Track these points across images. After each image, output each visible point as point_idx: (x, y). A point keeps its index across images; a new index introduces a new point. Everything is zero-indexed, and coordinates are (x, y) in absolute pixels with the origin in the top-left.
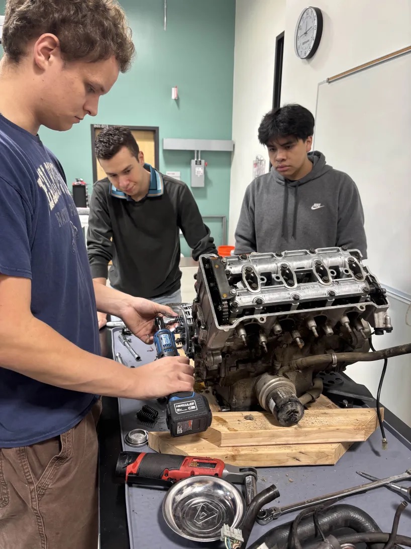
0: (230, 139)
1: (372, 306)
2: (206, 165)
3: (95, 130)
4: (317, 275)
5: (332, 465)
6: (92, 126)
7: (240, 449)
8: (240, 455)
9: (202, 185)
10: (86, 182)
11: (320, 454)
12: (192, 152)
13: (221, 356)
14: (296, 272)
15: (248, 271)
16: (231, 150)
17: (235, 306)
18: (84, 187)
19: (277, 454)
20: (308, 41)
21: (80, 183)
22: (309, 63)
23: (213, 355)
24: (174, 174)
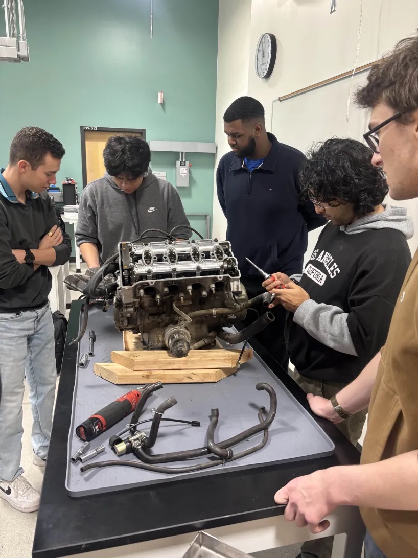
0: (214, 141)
1: (228, 277)
2: (190, 166)
3: (84, 132)
4: (192, 257)
5: (215, 383)
6: (82, 127)
7: (152, 371)
8: (152, 375)
9: (187, 185)
10: (75, 181)
11: (205, 375)
12: (178, 153)
13: (132, 309)
14: (178, 254)
15: (147, 253)
16: (214, 151)
17: (133, 274)
18: (74, 185)
19: (176, 374)
20: (265, 63)
21: (70, 182)
22: (267, 82)
23: (127, 307)
24: (160, 174)
